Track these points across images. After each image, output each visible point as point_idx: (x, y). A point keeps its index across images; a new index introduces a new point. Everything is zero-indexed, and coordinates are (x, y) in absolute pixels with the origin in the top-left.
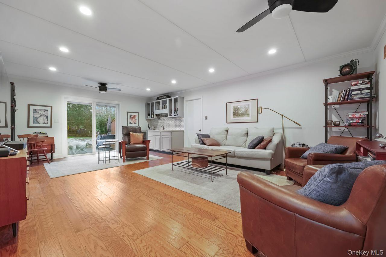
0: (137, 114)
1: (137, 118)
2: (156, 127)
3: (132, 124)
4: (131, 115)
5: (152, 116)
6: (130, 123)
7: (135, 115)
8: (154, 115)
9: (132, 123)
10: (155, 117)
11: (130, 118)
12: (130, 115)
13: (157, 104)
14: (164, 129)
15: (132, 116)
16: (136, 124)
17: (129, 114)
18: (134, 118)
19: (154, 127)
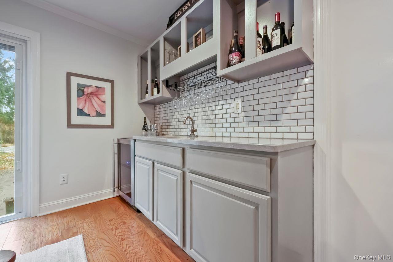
0: (107, 86)
1: (107, 97)
2: (169, 126)
3: (89, 115)
4: (85, 86)
5: (155, 90)
6: (81, 112)
7: (98, 88)
8: (161, 85)
9: (86, 111)
10: (165, 92)
11: (79, 96)
12: (79, 85)
13: (169, 48)
14: (193, 131)
15: (86, 91)
16: (103, 115)
17: (75, 81)
18: (96, 95)
19: (162, 127)
